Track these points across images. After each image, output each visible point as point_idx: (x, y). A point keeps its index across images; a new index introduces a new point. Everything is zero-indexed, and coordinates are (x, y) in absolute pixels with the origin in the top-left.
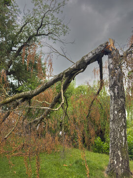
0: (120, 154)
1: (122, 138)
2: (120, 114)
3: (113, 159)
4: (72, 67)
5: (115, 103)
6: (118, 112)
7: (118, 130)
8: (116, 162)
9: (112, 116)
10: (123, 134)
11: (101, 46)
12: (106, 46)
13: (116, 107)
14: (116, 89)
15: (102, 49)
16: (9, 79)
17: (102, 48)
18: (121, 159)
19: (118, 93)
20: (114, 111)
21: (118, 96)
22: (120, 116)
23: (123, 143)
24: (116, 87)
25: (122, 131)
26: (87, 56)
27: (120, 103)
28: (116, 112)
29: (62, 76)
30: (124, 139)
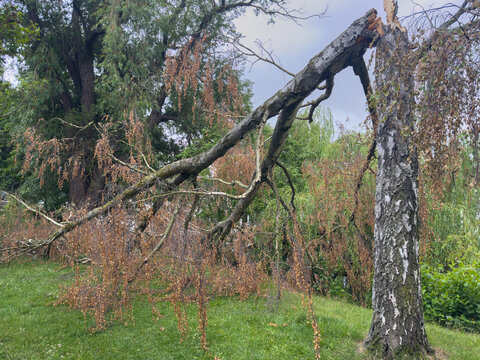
0: (394, 300)
1: (401, 263)
2: (398, 203)
3: (379, 313)
4: (284, 91)
5: (386, 176)
6: (392, 198)
7: (392, 242)
8: (384, 321)
9: (378, 209)
10: (404, 253)
11: (356, 24)
12: (368, 23)
13: (388, 185)
14: (391, 139)
15: (358, 33)
16: (166, 132)
17: (358, 31)
18: (397, 312)
19: (395, 148)
20: (383, 197)
21: (395, 157)
22: (397, 209)
23: (404, 276)
24: (392, 133)
25: (401, 245)
26: (321, 55)
27: (398, 175)
28: (387, 198)
29: (262, 115)
30: (406, 264)
